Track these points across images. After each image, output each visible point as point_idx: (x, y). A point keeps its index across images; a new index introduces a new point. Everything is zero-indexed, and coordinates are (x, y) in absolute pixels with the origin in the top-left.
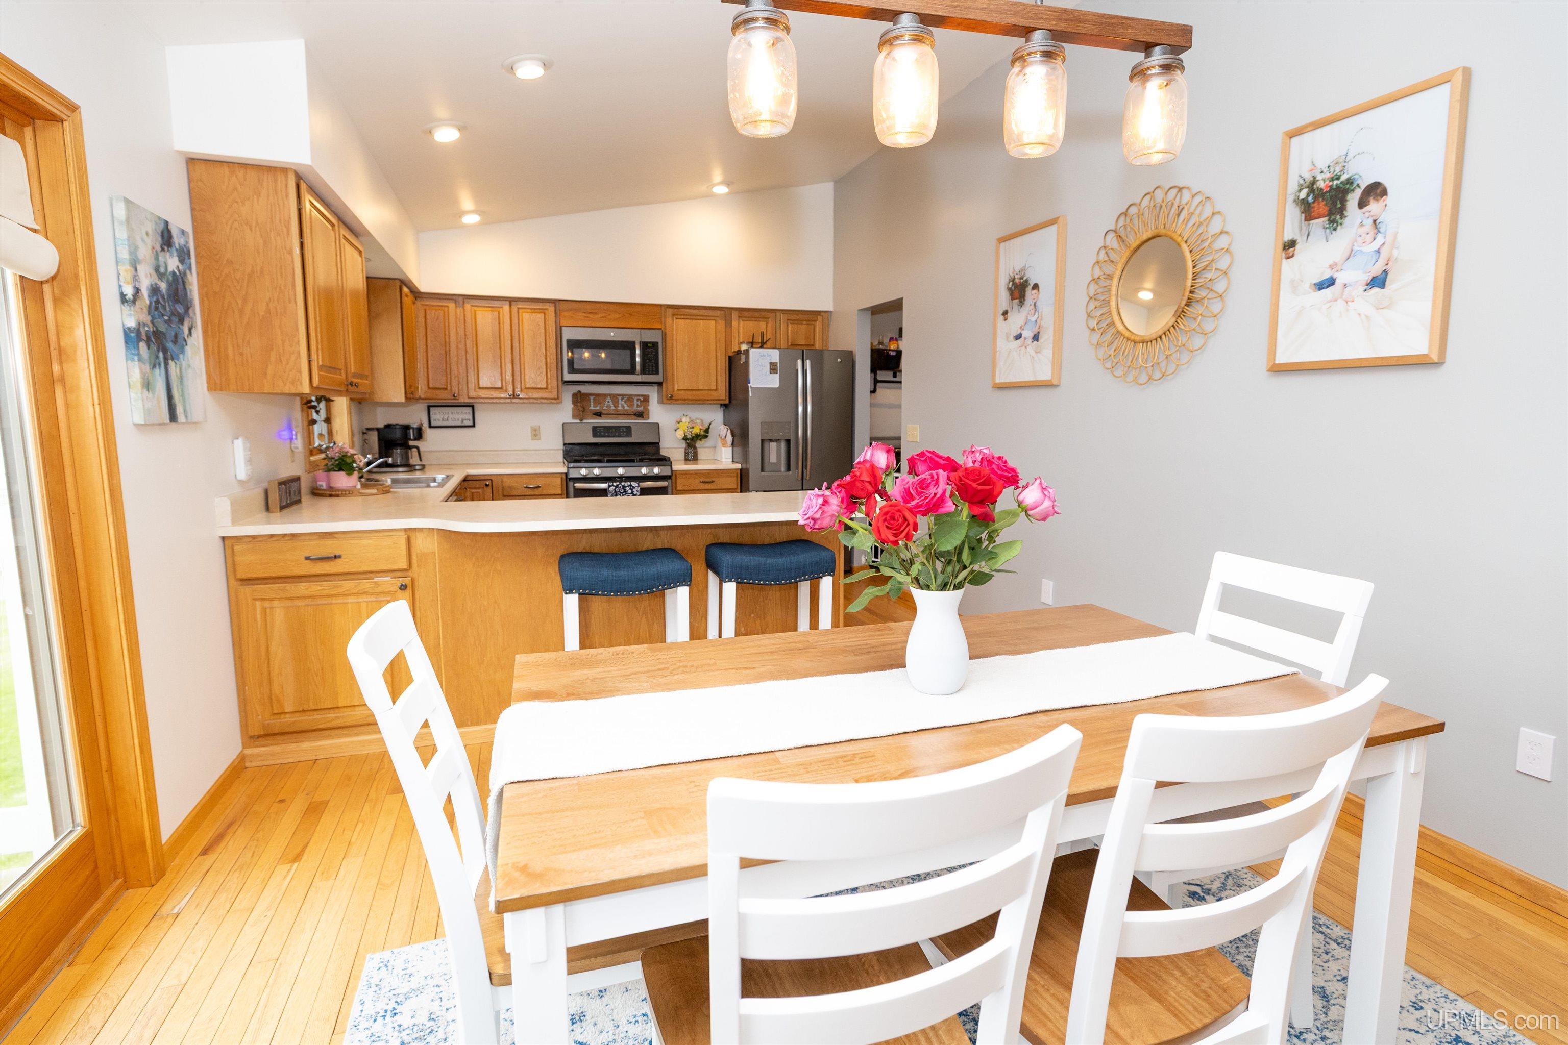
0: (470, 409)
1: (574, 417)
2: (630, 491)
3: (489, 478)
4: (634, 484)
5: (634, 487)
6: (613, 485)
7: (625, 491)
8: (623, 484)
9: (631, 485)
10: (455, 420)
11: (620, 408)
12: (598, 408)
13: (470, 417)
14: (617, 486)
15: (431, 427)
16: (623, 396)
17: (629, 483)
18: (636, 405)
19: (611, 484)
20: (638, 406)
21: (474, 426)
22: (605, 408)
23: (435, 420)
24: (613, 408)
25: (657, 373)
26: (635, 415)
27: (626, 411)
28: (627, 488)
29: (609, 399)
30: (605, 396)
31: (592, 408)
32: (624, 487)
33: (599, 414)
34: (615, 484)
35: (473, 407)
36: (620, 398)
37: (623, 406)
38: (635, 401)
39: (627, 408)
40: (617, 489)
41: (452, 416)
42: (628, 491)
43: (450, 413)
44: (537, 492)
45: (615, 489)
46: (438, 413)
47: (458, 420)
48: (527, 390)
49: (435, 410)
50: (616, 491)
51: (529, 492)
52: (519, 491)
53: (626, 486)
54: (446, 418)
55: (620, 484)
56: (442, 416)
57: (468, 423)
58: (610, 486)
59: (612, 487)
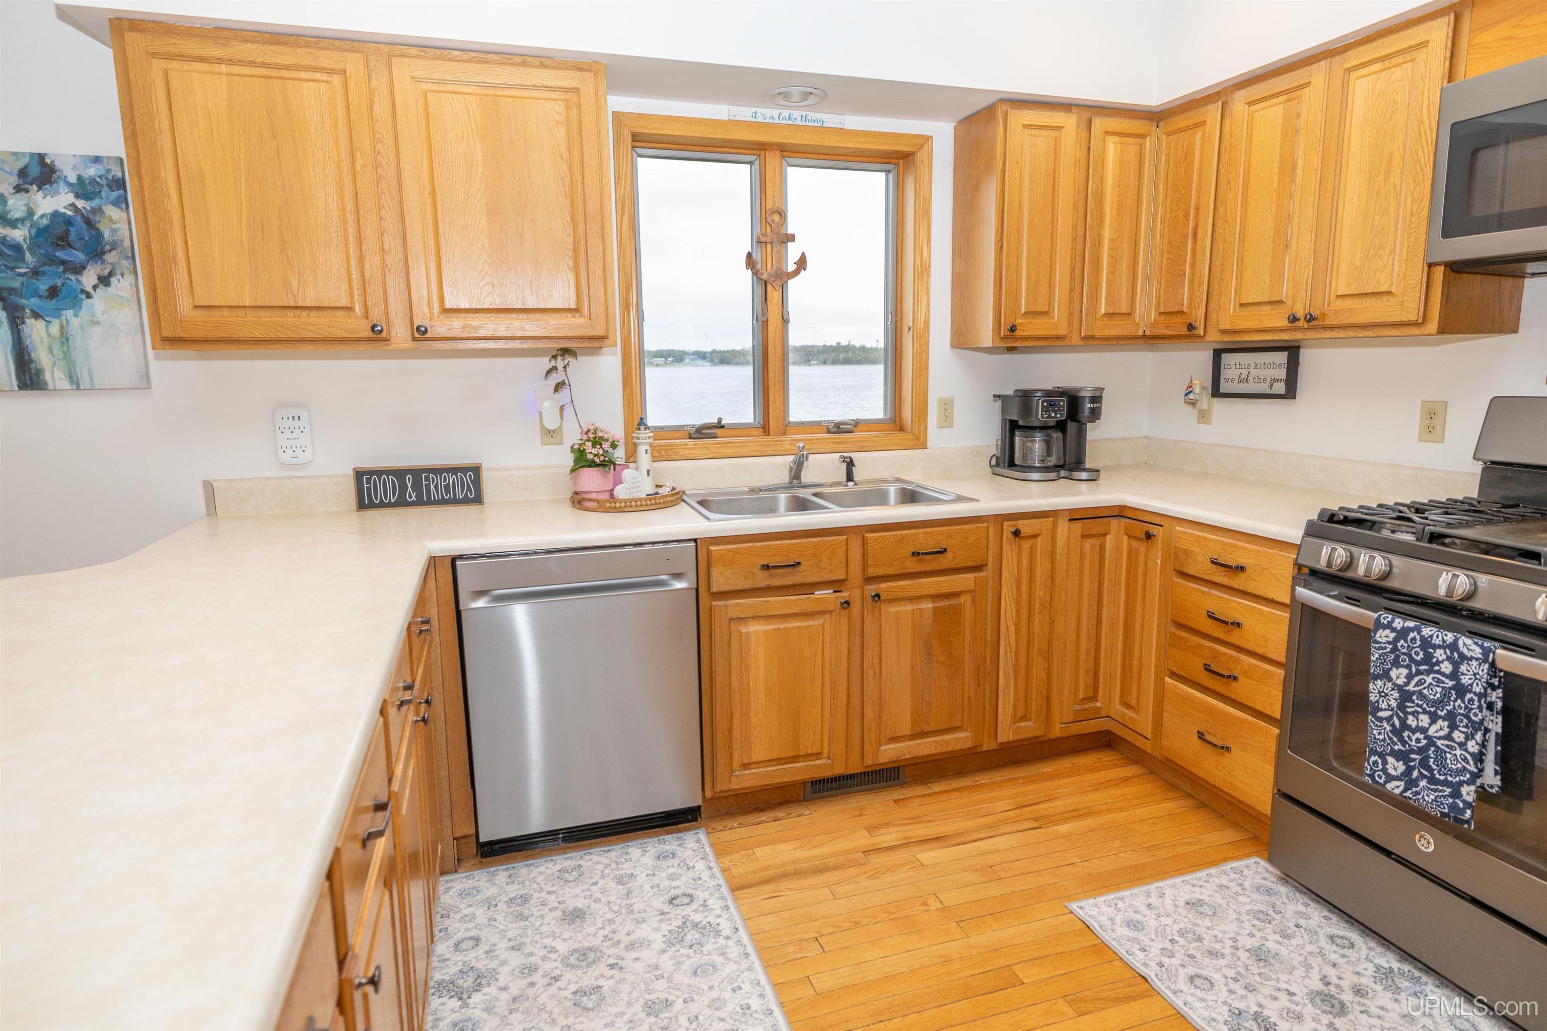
0: (1281, 358)
2: (1447, 668)
3: (1157, 520)
4: (1469, 646)
5: (1465, 659)
6: (1389, 626)
7: (1428, 659)
8: (1427, 631)
9: (1454, 647)
10: (1258, 380)
13: (1282, 374)
14: (1402, 634)
15: (1216, 392)
17: (1450, 637)
19: (1386, 617)
21: (1291, 392)
23: (1226, 381)
28: (1439, 654)
32: (1426, 644)
34: (1398, 623)
35: (1293, 351)
40: (1402, 642)
41: (1254, 372)
42: (1438, 663)
43: (1253, 366)
44: (1237, 582)
45: (1396, 640)
46: (1233, 366)
47: (1265, 380)
48: (1339, 303)
49: (1227, 358)
50: (1395, 649)
51: (1220, 577)
52: (1200, 566)
53: (1437, 641)
54: (1244, 376)
55: (1418, 629)
56: (1239, 371)
57: (1280, 388)
58: (1379, 625)
59: (1387, 631)
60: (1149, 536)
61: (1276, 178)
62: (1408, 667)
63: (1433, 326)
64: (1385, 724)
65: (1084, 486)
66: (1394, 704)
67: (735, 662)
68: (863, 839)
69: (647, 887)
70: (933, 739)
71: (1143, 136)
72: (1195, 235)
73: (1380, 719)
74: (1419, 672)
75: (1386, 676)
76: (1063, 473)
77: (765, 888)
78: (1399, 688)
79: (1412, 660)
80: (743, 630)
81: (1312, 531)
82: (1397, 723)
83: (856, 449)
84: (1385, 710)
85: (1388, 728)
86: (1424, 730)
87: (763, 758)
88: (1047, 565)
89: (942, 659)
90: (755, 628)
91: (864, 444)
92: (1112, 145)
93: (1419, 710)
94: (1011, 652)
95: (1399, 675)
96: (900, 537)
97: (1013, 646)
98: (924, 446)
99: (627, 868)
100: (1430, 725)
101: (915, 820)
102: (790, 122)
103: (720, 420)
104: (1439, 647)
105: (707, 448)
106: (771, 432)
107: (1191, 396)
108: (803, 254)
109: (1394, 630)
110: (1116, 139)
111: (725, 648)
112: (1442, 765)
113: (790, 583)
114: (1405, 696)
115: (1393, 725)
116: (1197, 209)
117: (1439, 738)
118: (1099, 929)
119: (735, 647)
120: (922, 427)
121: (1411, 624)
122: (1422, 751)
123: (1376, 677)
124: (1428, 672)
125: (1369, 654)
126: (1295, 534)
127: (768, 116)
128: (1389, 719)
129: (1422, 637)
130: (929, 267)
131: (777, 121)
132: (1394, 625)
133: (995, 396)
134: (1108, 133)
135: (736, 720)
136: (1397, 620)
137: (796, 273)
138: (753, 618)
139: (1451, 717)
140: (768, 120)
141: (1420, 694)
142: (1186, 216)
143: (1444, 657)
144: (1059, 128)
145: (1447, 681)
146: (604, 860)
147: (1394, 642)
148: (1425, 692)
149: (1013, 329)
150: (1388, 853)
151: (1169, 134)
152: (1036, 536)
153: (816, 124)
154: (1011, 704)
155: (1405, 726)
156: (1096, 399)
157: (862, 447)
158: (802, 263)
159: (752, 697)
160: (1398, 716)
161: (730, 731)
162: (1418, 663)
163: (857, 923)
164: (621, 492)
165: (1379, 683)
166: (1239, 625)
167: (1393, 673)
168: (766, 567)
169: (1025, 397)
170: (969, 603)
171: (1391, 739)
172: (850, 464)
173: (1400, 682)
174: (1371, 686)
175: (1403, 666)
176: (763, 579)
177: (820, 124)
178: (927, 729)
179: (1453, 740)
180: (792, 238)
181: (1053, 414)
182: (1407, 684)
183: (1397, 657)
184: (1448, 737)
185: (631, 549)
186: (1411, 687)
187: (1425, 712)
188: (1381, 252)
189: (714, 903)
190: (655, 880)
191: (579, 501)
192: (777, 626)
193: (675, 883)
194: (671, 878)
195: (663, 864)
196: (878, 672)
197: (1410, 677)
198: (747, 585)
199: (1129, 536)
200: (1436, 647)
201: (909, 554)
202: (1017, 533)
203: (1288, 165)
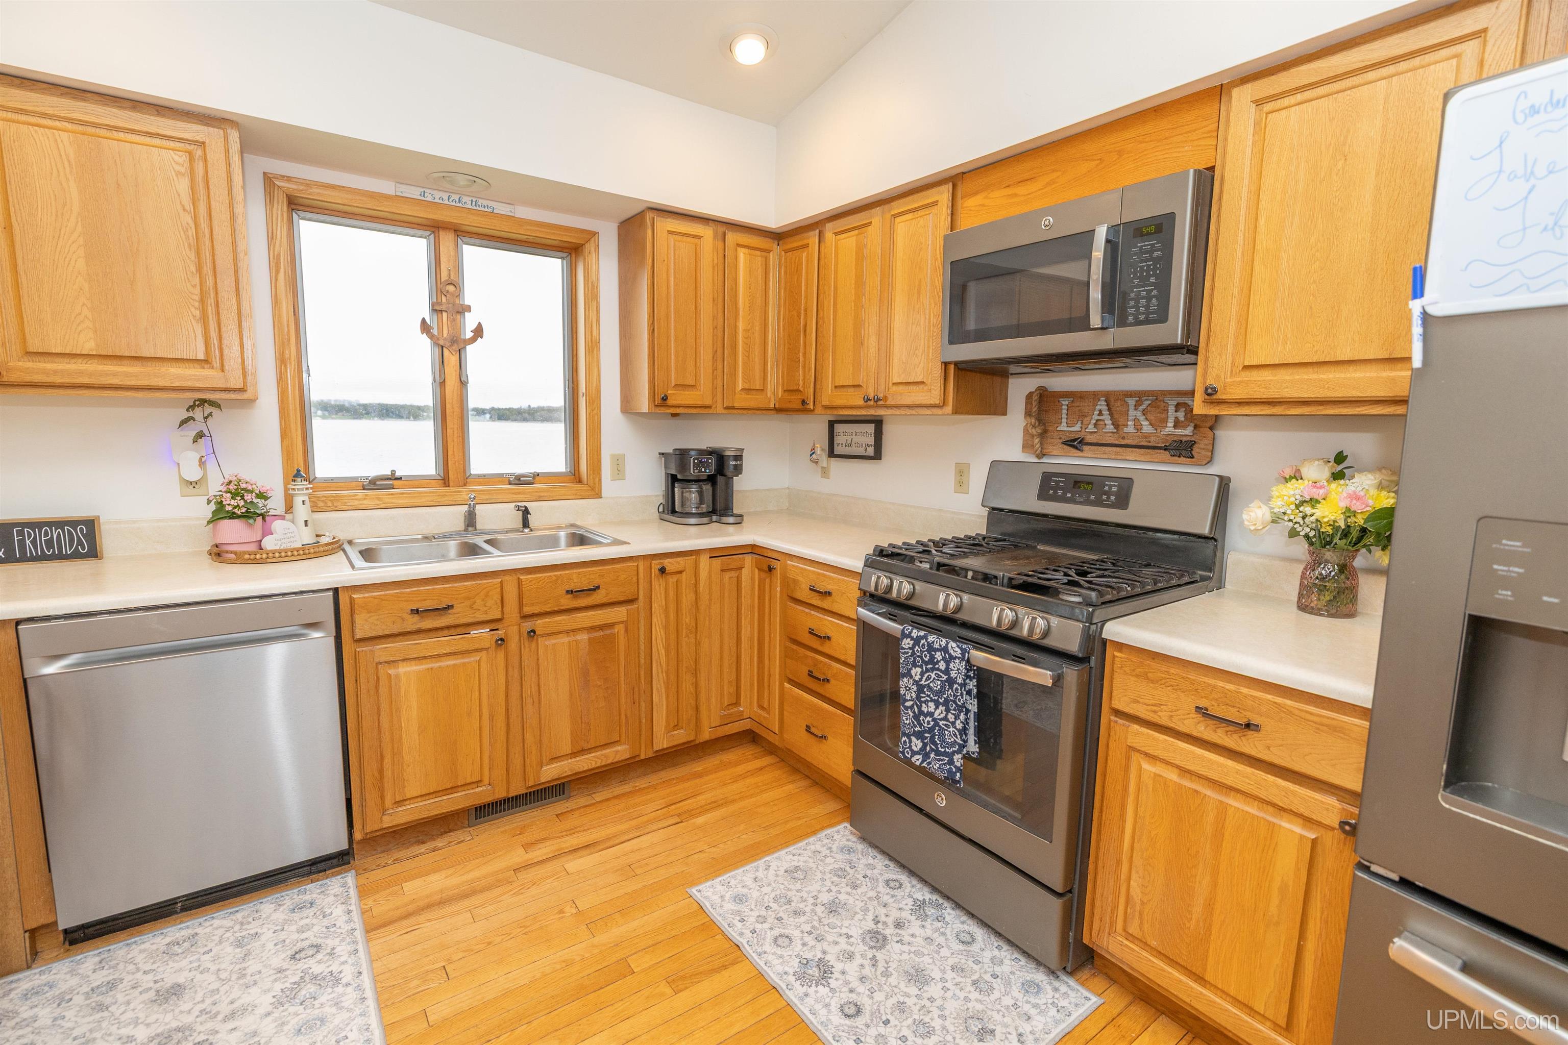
0: (871, 428)
1: (1027, 446)
2: (942, 665)
3: (776, 556)
4: (954, 648)
5: (952, 658)
6: (909, 636)
7: (932, 661)
8: (931, 638)
9: (945, 650)
10: (859, 445)
11: (1130, 429)
12: (1077, 428)
13: (871, 440)
14: (917, 641)
15: (832, 454)
16: (1140, 396)
17: (943, 642)
18: (1171, 424)
19: (908, 629)
20: (1177, 424)
21: (877, 455)
22: (1091, 428)
23: (838, 445)
24: (1110, 428)
25: (1162, 317)
26: (1166, 449)
27: (1147, 436)
28: (938, 656)
29: (1102, 405)
30: (1095, 396)
31: (1063, 427)
32: (931, 648)
33: (1075, 444)
34: (915, 633)
35: (878, 423)
36: (1132, 402)
37: (1139, 427)
38: (1171, 409)
39: (1147, 428)
40: (917, 647)
41: (855, 439)
42: (938, 662)
43: (854, 434)
44: (826, 604)
45: (914, 646)
46: (842, 434)
47: (862, 444)
48: (894, 388)
49: (839, 428)
50: (913, 654)
51: (816, 601)
52: (803, 594)
53: (936, 646)
54: (849, 442)
55: (925, 637)
56: (846, 438)
57: (871, 451)
58: (904, 635)
59: (909, 640)
60: (770, 569)
61: (853, 292)
62: (921, 667)
63: (949, 409)
64: (910, 712)
65: (731, 529)
66: (914, 695)
67: (384, 705)
68: (519, 856)
69: (270, 945)
70: (593, 754)
71: (769, 251)
72: (805, 331)
73: (906, 708)
74: (927, 670)
75: (909, 674)
76: (714, 518)
77: (405, 923)
78: (916, 683)
79: (923, 660)
80: (391, 671)
81: (870, 563)
82: (916, 710)
83: (534, 498)
84: (910, 700)
85: (912, 715)
86: (931, 714)
87: (419, 793)
88: (692, 596)
89: (599, 683)
90: (403, 669)
91: (542, 494)
92: (742, 254)
93: (929, 699)
94: (662, 672)
95: (916, 672)
96: (554, 578)
97: (664, 666)
98: (598, 495)
99: (253, 928)
100: (935, 709)
101: (572, 831)
102: (460, 205)
103: (393, 472)
104: (938, 650)
105: (379, 499)
106: (451, 484)
107: (814, 456)
108: (480, 324)
109: (912, 639)
110: (746, 251)
111: (372, 692)
112: (943, 740)
113: (443, 625)
114: (921, 689)
115: (914, 712)
116: (806, 310)
117: (941, 720)
118: (710, 908)
119: (383, 690)
120: (597, 480)
121: (922, 633)
122: (931, 730)
123: (904, 675)
124: (933, 670)
125: (899, 658)
126: (857, 565)
127: (437, 197)
128: (912, 707)
129: (928, 643)
130: (599, 342)
131: (447, 202)
132: (913, 634)
133: (660, 454)
134: (738, 245)
135: (387, 761)
136: (915, 631)
137: (473, 340)
138: (404, 660)
139: (946, 703)
140: (437, 200)
141: (930, 688)
142: (799, 316)
143: (941, 657)
144: (699, 237)
145: (943, 676)
146: (227, 923)
147: (912, 648)
148: (931, 685)
149: (665, 399)
150: (920, 810)
151: (786, 251)
152: (681, 572)
153: (486, 209)
154: (664, 716)
155: (921, 712)
156: (739, 458)
157: (540, 497)
158: (479, 332)
159: (404, 736)
160: (917, 705)
161: (381, 771)
162: (927, 663)
163: (489, 943)
164: (269, 543)
165: (905, 680)
166: (829, 638)
167: (913, 672)
168: (416, 611)
169: (682, 455)
170: (622, 632)
171: (913, 723)
172: (526, 512)
173: (917, 678)
174: (901, 683)
175: (918, 666)
176: (413, 623)
177: (490, 210)
178: (586, 746)
179: (948, 720)
180: (469, 309)
181: (703, 470)
182: (921, 680)
183: (915, 659)
184: (945, 719)
185: (257, 601)
186: (923, 682)
187: (932, 700)
188: (917, 351)
189: (343, 950)
190: (283, 935)
191: (218, 553)
192: (430, 666)
193: (304, 936)
194: (300, 931)
195: (296, 916)
196: (536, 700)
197: (922, 674)
198: (396, 629)
199: (759, 570)
200: (936, 650)
201: (564, 592)
202: (663, 570)
203: (860, 283)
